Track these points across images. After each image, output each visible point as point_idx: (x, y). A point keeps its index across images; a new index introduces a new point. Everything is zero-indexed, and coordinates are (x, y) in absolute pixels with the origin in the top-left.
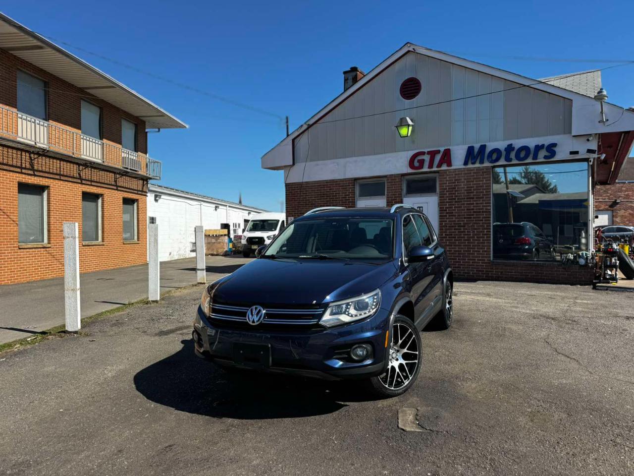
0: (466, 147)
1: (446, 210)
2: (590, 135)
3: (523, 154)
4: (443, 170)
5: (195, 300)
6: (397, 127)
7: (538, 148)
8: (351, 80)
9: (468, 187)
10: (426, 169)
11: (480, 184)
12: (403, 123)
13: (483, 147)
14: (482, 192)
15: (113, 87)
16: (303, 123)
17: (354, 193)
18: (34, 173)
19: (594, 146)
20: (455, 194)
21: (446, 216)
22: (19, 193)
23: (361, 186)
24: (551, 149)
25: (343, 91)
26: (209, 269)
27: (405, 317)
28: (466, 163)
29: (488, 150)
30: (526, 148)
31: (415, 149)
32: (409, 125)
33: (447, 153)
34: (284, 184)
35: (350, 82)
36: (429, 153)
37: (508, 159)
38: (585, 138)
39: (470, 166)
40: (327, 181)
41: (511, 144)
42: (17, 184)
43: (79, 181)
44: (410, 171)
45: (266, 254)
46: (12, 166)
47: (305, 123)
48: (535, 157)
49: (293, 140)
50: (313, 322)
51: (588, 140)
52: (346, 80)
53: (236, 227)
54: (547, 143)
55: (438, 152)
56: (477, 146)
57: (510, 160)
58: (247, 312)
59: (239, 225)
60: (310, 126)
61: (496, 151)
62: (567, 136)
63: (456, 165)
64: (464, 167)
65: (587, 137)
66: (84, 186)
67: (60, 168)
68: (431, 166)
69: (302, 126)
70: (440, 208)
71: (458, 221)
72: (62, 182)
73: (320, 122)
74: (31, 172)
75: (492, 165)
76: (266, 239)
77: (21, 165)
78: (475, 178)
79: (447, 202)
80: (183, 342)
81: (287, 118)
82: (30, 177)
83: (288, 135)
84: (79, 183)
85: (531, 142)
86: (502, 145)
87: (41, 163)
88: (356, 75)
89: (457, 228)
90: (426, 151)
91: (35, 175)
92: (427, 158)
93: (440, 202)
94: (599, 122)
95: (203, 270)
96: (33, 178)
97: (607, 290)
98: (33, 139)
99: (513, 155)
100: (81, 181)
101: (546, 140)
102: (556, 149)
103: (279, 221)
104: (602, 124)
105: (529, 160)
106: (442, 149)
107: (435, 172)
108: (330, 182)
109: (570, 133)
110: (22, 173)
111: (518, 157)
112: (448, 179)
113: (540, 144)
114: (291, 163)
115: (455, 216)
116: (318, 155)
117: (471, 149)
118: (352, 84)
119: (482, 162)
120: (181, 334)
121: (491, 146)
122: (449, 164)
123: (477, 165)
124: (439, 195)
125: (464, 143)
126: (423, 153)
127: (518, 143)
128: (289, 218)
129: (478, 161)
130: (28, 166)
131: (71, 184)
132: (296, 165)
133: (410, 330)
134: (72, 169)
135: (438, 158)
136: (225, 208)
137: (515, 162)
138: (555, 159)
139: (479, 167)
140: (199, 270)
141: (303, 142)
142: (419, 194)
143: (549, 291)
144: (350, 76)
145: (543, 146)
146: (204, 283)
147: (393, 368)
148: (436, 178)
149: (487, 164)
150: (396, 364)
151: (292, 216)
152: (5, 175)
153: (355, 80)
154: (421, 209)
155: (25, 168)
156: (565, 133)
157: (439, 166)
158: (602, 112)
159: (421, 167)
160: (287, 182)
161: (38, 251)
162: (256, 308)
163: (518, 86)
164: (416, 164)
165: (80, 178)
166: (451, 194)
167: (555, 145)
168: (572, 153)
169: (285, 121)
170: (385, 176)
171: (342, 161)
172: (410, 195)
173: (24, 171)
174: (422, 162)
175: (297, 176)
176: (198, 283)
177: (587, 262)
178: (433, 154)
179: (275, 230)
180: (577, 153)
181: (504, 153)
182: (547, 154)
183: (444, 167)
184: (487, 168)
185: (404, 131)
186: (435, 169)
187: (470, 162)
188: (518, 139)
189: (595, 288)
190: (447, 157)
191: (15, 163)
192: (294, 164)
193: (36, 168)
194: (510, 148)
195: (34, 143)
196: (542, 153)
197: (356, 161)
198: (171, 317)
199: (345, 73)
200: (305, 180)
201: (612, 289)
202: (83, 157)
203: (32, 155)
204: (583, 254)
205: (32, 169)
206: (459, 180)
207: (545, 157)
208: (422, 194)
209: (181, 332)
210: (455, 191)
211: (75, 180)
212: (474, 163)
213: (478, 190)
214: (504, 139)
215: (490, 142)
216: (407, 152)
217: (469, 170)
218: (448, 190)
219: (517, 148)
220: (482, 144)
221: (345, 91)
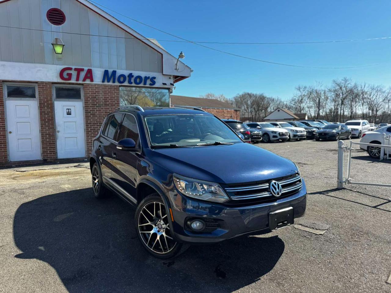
0: (103, 70)
1: (90, 112)
2: (171, 75)
3: (138, 80)
4: (86, 84)
6: (53, 44)
7: (146, 78)
9: (104, 97)
10: (73, 81)
11: (113, 96)
12: (57, 43)
13: (114, 72)
14: (114, 102)
17: (1, 93)
19: (172, 81)
20: (96, 101)
21: (91, 116)
23: (10, 88)
24: (153, 80)
28: (103, 81)
29: (118, 75)
30: (139, 77)
31: (64, 65)
32: (63, 45)
33: (90, 72)
36: (76, 69)
37: (130, 82)
38: (169, 77)
39: (106, 83)
41: (132, 74)
44: (60, 81)
48: (145, 84)
51: (170, 78)
55: (83, 70)
56: (110, 71)
57: (131, 83)
61: (123, 76)
62: (160, 74)
63: (96, 81)
64: (101, 83)
65: (169, 76)
68: (77, 79)
70: (86, 110)
71: (99, 120)
75: (120, 84)
78: (109, 92)
79: (91, 107)
85: (143, 74)
86: (126, 73)
89: (99, 124)
90: (73, 67)
92: (74, 74)
93: (85, 107)
94: (175, 69)
99: (132, 80)
101: (151, 75)
102: (155, 80)
104: (176, 70)
105: (141, 85)
106: (86, 69)
107: (80, 84)
109: (163, 73)
111: (136, 82)
112: (90, 90)
113: (148, 76)
115: (97, 116)
117: (106, 72)
119: (114, 82)
121: (119, 72)
122: (92, 80)
123: (111, 83)
124: (84, 101)
125: (101, 67)
126: (70, 69)
127: (136, 73)
129: (112, 80)
135: (83, 74)
137: (133, 85)
138: (155, 86)
139: (112, 85)
142: (68, 99)
145: (149, 77)
148: (80, 88)
149: (117, 84)
154: (70, 110)
156: (159, 72)
157: (84, 80)
158: (177, 65)
159: (70, 79)
164: (65, 76)
166: (94, 101)
167: (155, 78)
168: (163, 84)
170: (37, 82)
172: (57, 99)
174: (70, 75)
178: (79, 71)
180: (165, 84)
181: (127, 79)
182: (151, 82)
183: (88, 82)
184: (117, 86)
185: (59, 49)
186: (80, 82)
187: (106, 80)
188: (134, 70)
190: (89, 75)
194: (131, 76)
196: (149, 82)
206: (99, 92)
207: (150, 84)
208: (70, 99)
210: (96, 99)
212: (108, 81)
213: (112, 100)
214: (126, 69)
215: (118, 69)
216: (55, 66)
217: (105, 86)
218: (91, 98)
219: (135, 76)
220: (114, 70)
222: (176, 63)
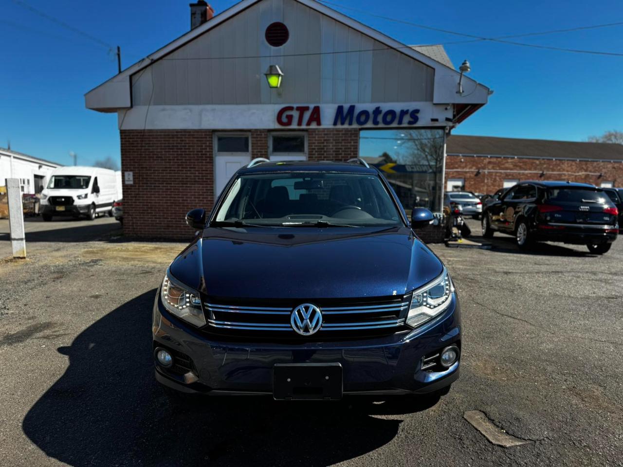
0: (336, 106)
2: (448, 104)
3: (389, 118)
4: (311, 129)
6: (266, 75)
7: (403, 113)
8: (200, 16)
9: (336, 149)
10: (294, 126)
11: (348, 146)
12: (272, 72)
13: (352, 108)
16: (145, 57)
17: (211, 147)
19: (450, 115)
20: (323, 154)
23: (220, 139)
24: (414, 115)
25: (190, 29)
28: (335, 124)
29: (357, 112)
30: (392, 112)
31: (283, 103)
32: (279, 75)
33: (317, 110)
35: (198, 18)
36: (298, 109)
37: (375, 122)
38: (444, 107)
39: (339, 126)
40: (177, 131)
41: (379, 107)
44: (278, 126)
47: (148, 57)
48: (400, 122)
49: (131, 77)
51: (446, 109)
52: (193, 14)
54: (411, 109)
55: (307, 108)
56: (346, 107)
57: (378, 123)
58: (290, 316)
60: (153, 62)
61: (365, 113)
62: (428, 103)
63: (324, 125)
64: (332, 127)
65: (445, 106)
68: (300, 124)
69: (143, 60)
73: (166, 58)
75: (360, 127)
76: (75, 198)
78: (343, 140)
80: (62, 350)
81: (119, 48)
83: (120, 72)
85: (397, 107)
86: (370, 107)
88: (206, 11)
90: (295, 106)
92: (296, 114)
94: (457, 92)
95: (22, 239)
97: (458, 247)
99: (380, 118)
101: (411, 106)
102: (419, 115)
103: (89, 178)
104: (458, 94)
105: (394, 125)
106: (312, 106)
107: (303, 130)
108: (181, 132)
109: (432, 100)
111: (385, 121)
112: (317, 138)
113: (405, 109)
114: (129, 105)
116: (162, 98)
117: (340, 109)
118: (200, 19)
119: (350, 124)
121: (360, 107)
122: (319, 124)
123: (346, 126)
124: (307, 155)
125: (333, 102)
126: (291, 108)
127: (385, 107)
128: (126, 173)
129: (347, 122)
132: (134, 107)
135: (307, 115)
136: (8, 158)
137: (381, 125)
138: (418, 124)
139: (347, 129)
140: (15, 239)
141: (146, 80)
142: (287, 153)
144: (199, 10)
145: (407, 111)
146: (24, 258)
148: (304, 136)
149: (355, 126)
151: (131, 171)
153: (204, 18)
156: (426, 100)
157: (308, 124)
158: (459, 84)
159: (289, 123)
160: (123, 128)
162: (307, 308)
163: (386, 47)
164: (284, 120)
167: (417, 111)
168: (433, 120)
169: (116, 51)
170: (249, 131)
171: (196, 108)
174: (290, 118)
175: (137, 121)
176: (15, 258)
177: (439, 222)
178: (302, 110)
180: (436, 120)
181: (372, 116)
182: (411, 120)
183: (314, 126)
184: (355, 130)
185: (274, 81)
186: (304, 127)
187: (339, 122)
188: (384, 102)
189: (447, 245)
190: (316, 116)
192: (132, 106)
194: (377, 111)
196: (407, 119)
197: (214, 110)
199: (192, 5)
200: (149, 127)
201: (462, 246)
204: (436, 215)
206: (328, 140)
207: (410, 123)
208: (290, 153)
210: (324, 152)
212: (343, 124)
213: (346, 151)
214: (372, 101)
215: (358, 102)
216: (273, 105)
217: (338, 130)
218: (317, 150)
219: (383, 112)
220: (351, 104)
221: (192, 30)
222: (458, 81)
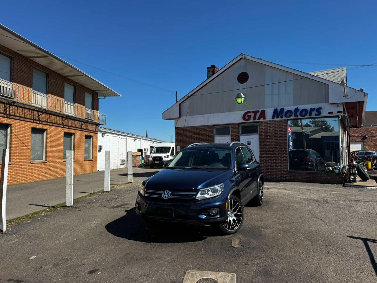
0: (273, 109)
1: (263, 143)
2: (339, 103)
3: (304, 113)
5: (128, 191)
6: (236, 98)
7: (312, 110)
8: (211, 72)
9: (274, 131)
10: (252, 121)
11: (281, 129)
12: (239, 96)
13: (282, 109)
14: (282, 133)
15: (82, 76)
16: (185, 95)
17: (213, 133)
18: (40, 122)
19: (341, 109)
20: (268, 134)
21: (263, 146)
22: (32, 133)
23: (217, 129)
24: (319, 110)
25: (207, 79)
26: (135, 175)
27: (235, 196)
28: (273, 118)
29: (285, 111)
30: (305, 110)
31: (246, 110)
32: (242, 97)
33: (263, 112)
34: (175, 128)
35: (211, 73)
36: (253, 112)
38: (336, 105)
39: (275, 119)
40: (198, 127)
41: (297, 108)
42: (31, 128)
43: (63, 126)
44: (244, 121)
45: (169, 167)
46: (29, 119)
47: (186, 95)
48: (310, 115)
49: (180, 104)
50: (193, 197)
51: (338, 106)
52: (208, 72)
53: (146, 151)
54: (316, 108)
55: (258, 111)
56: (279, 109)
57: (297, 116)
58: (162, 193)
59: (148, 149)
60: (189, 97)
61: (290, 111)
62: (327, 104)
63: (268, 119)
64: (272, 120)
65: (338, 104)
66: (65, 129)
67: (53, 119)
68: (254, 119)
69: (184, 97)
70: (260, 142)
71: (270, 149)
72: (54, 127)
73: (194, 95)
74: (38, 122)
75: (287, 119)
76: (163, 158)
77: (34, 118)
78: (278, 126)
79: (263, 139)
81: (176, 92)
82: (37, 125)
83: (177, 102)
84: (62, 127)
85: (308, 107)
86: (292, 108)
87: (44, 117)
88: (214, 69)
89: (269, 152)
90: (252, 111)
91: (40, 124)
92: (252, 115)
93: (260, 139)
94: (343, 97)
95: (131, 175)
96: (39, 125)
97: (350, 187)
98: (41, 104)
99: (298, 114)
100: (64, 126)
101: (316, 106)
102: (321, 111)
103: (170, 147)
104: (345, 97)
105: (307, 116)
106: (260, 110)
107: (256, 122)
108: (200, 127)
109: (329, 102)
110: (34, 122)
111: (301, 115)
112: (264, 126)
113: (313, 108)
114: (179, 117)
115: (268, 146)
116: (193, 112)
117: (276, 110)
118: (211, 74)
119: (282, 117)
120: (124, 207)
121: (286, 109)
122: (264, 118)
123: (279, 119)
124: (259, 134)
125: (272, 107)
126: (250, 112)
127: (301, 107)
128: (177, 146)
129: (280, 116)
130: (37, 119)
131: (58, 128)
133: (238, 203)
134: (58, 120)
135: (258, 115)
136: (140, 140)
137: (299, 117)
138: (322, 115)
139: (281, 120)
140: (129, 175)
141: (185, 106)
143: (318, 187)
144: (211, 70)
145: (315, 108)
146: (132, 182)
147: (230, 221)
148: (257, 125)
149: (284, 118)
150: (231, 219)
151: (179, 145)
152: (25, 124)
153: (213, 73)
154: (250, 142)
155: (35, 120)
156: (326, 102)
157: (259, 119)
158: (345, 91)
159: (249, 119)
160: (177, 127)
161: (40, 165)
162: (167, 192)
163: (300, 77)
164: (247, 118)
165: (63, 125)
166: (266, 134)
167: (320, 108)
168: (329, 113)
169: (175, 93)
170: (230, 124)
171: (206, 116)
172: (243, 134)
173: (35, 121)
174: (249, 117)
175: (182, 124)
176: (129, 182)
177: (339, 171)
178: (255, 112)
179: (169, 152)
180: (332, 113)
181: (293, 112)
182: (317, 113)
183: (262, 120)
184: (285, 120)
185: (240, 100)
186: (256, 120)
187: (275, 117)
188: (301, 105)
189: (344, 186)
190: (263, 114)
191: (30, 117)
192: (180, 117)
193: (41, 119)
194: (297, 110)
195: (41, 107)
196: (314, 113)
197: (214, 116)
198: (117, 199)
199: (208, 68)
200: (186, 126)
201: (353, 186)
202: (65, 113)
203: (39, 113)
204: (337, 167)
205: (39, 120)
206: (270, 126)
207: (316, 115)
208: (250, 134)
209: (124, 206)
210: (268, 132)
211: (61, 126)
212: (277, 117)
213: (280, 132)
214: (294, 105)
215: (286, 106)
216: (241, 111)
217: (275, 121)
218: (264, 132)
219: (300, 110)
220: (282, 108)
221: (208, 79)
